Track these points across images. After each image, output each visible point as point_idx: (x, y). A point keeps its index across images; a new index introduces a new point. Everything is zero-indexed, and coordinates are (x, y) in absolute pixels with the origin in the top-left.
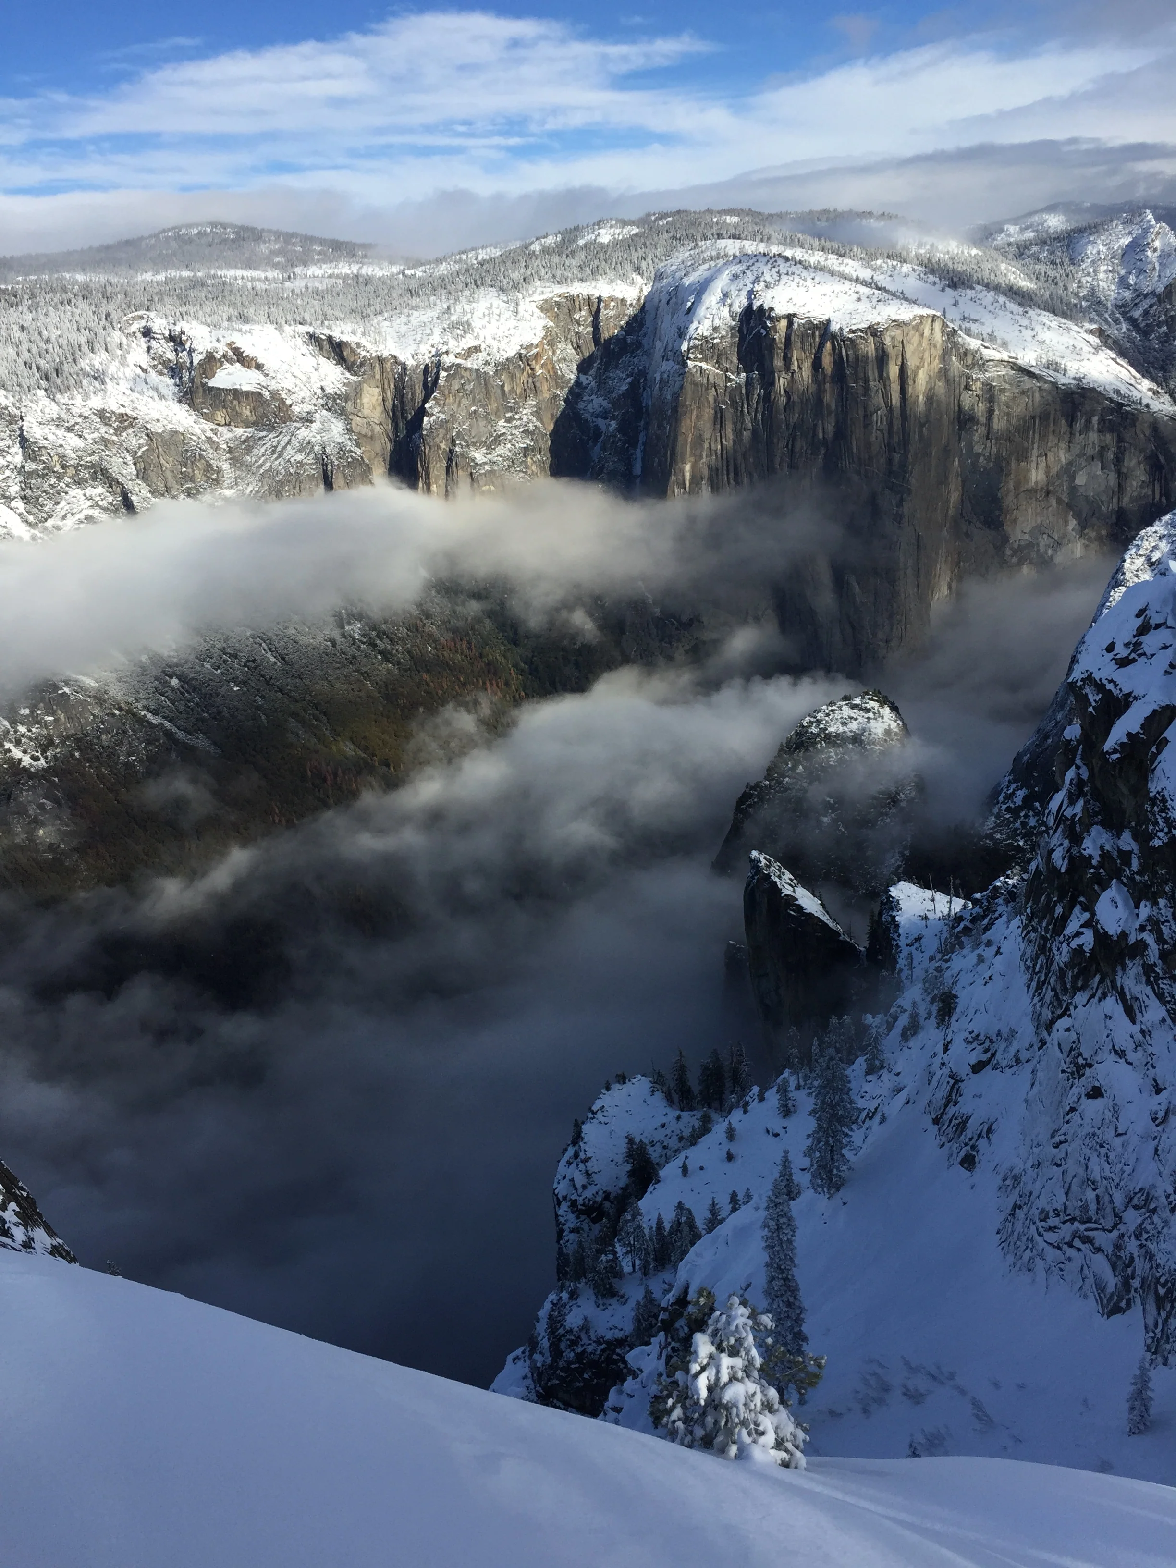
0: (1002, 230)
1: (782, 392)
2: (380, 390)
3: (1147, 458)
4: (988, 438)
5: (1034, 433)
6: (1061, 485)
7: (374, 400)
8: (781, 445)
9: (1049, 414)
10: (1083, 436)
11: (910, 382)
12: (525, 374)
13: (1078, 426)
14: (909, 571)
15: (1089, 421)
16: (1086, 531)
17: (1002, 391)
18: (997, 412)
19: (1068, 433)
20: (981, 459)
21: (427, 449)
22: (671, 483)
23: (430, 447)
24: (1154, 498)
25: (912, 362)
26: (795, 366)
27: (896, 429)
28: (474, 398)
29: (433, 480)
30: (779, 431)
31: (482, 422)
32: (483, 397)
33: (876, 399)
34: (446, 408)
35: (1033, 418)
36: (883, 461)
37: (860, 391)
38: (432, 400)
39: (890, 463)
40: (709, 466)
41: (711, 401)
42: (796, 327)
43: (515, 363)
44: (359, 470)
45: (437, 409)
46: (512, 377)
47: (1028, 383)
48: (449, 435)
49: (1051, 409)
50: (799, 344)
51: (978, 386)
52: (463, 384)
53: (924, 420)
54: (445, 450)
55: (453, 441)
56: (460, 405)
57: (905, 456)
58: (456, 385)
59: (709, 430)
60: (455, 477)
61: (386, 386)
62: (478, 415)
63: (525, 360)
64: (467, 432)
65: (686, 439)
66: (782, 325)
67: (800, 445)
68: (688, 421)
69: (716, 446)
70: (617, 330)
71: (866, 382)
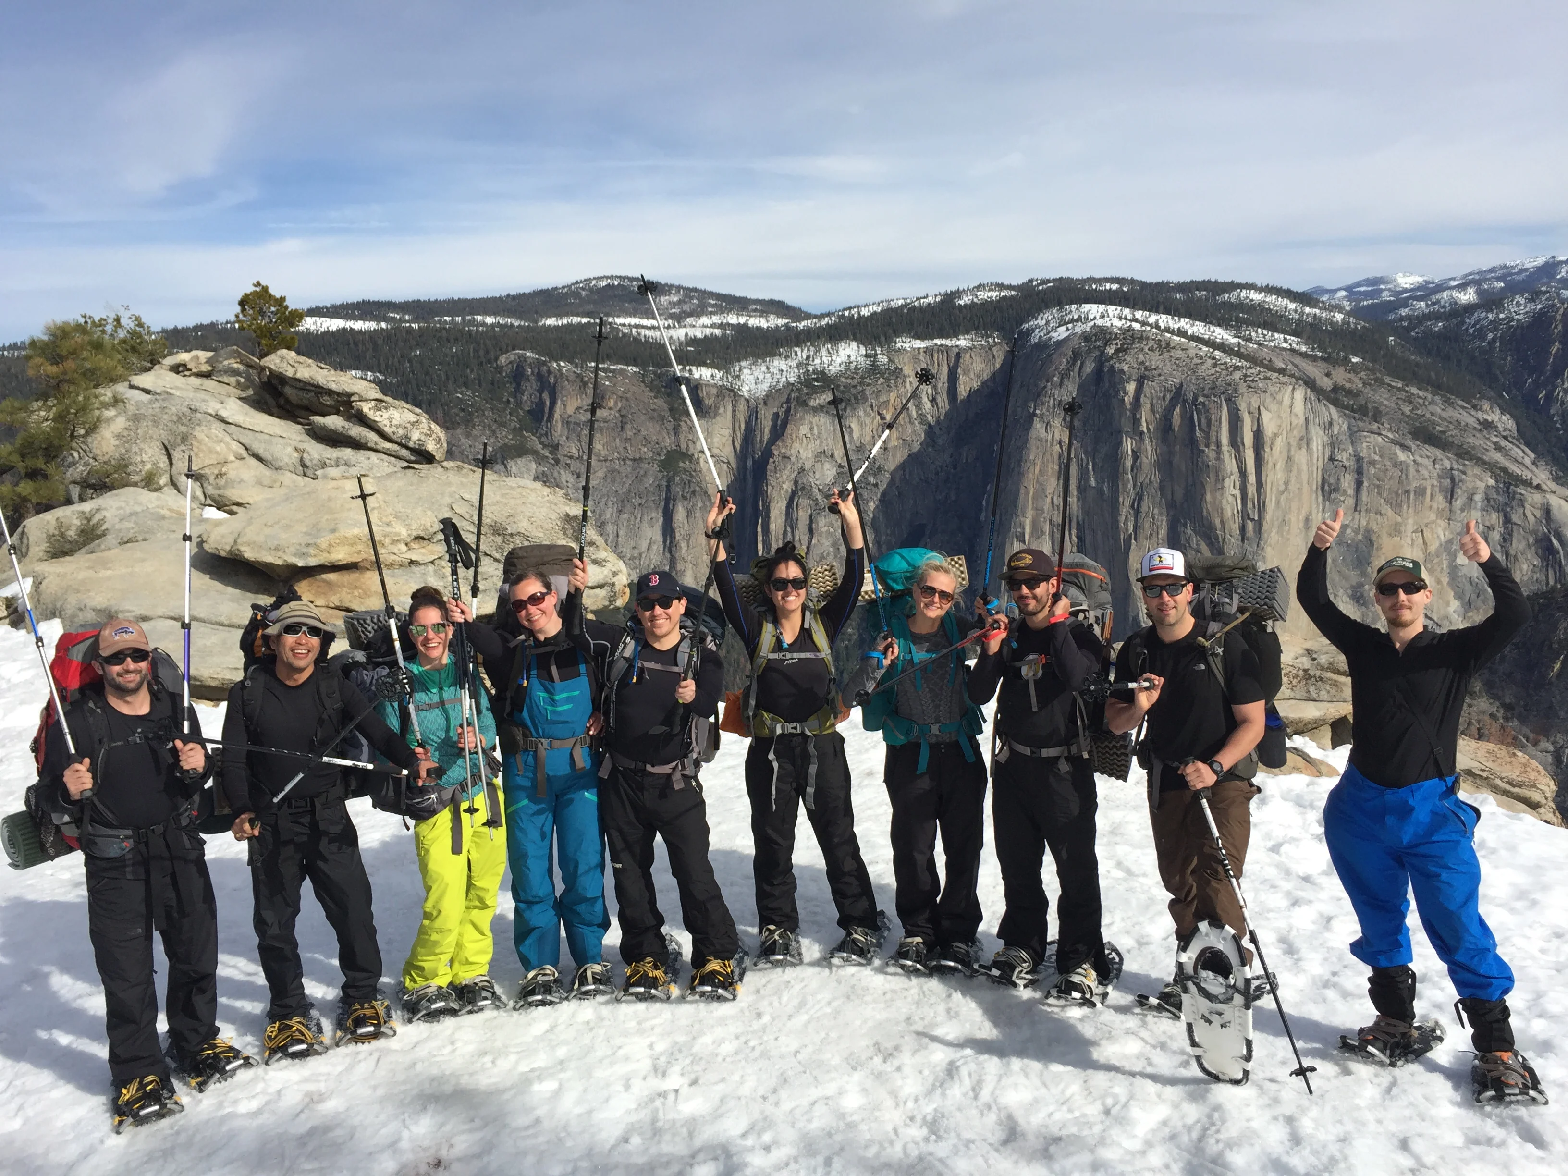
1: (1130, 452)
2: (731, 431)
3: (1538, 541)
4: (1355, 510)
5: (1408, 507)
6: (1440, 563)
7: (724, 440)
8: (1127, 504)
9: (1425, 489)
10: (1465, 514)
11: (1267, 449)
12: (876, 422)
13: (1458, 503)
15: (1471, 499)
16: (1470, 614)
17: (1372, 463)
18: (1366, 484)
19: (1447, 509)
20: (1349, 531)
21: (770, 488)
22: (1009, 535)
23: (773, 487)
24: (1548, 584)
25: (1268, 430)
26: (1143, 427)
27: (1250, 495)
28: (821, 442)
29: (773, 518)
30: (1125, 491)
31: (827, 466)
32: (830, 442)
33: (1230, 465)
34: (793, 451)
35: (1407, 492)
36: (1235, 527)
37: (1212, 455)
38: (779, 443)
39: (1243, 529)
40: (1050, 521)
41: (1056, 457)
42: (1146, 389)
43: (865, 411)
44: (700, 505)
45: (783, 450)
46: (861, 425)
47: (1402, 456)
48: (793, 476)
49: (1428, 484)
50: (1148, 406)
51: (1344, 457)
52: (811, 429)
53: (1282, 488)
54: (787, 491)
55: (796, 483)
56: (806, 449)
57: (1259, 524)
58: (804, 430)
59: (1053, 485)
60: (794, 518)
61: (737, 428)
62: (823, 458)
63: (876, 409)
64: (811, 474)
65: (1027, 494)
66: (1131, 387)
67: (1147, 505)
68: (1031, 475)
69: (1058, 501)
70: (976, 385)
71: (1219, 445)
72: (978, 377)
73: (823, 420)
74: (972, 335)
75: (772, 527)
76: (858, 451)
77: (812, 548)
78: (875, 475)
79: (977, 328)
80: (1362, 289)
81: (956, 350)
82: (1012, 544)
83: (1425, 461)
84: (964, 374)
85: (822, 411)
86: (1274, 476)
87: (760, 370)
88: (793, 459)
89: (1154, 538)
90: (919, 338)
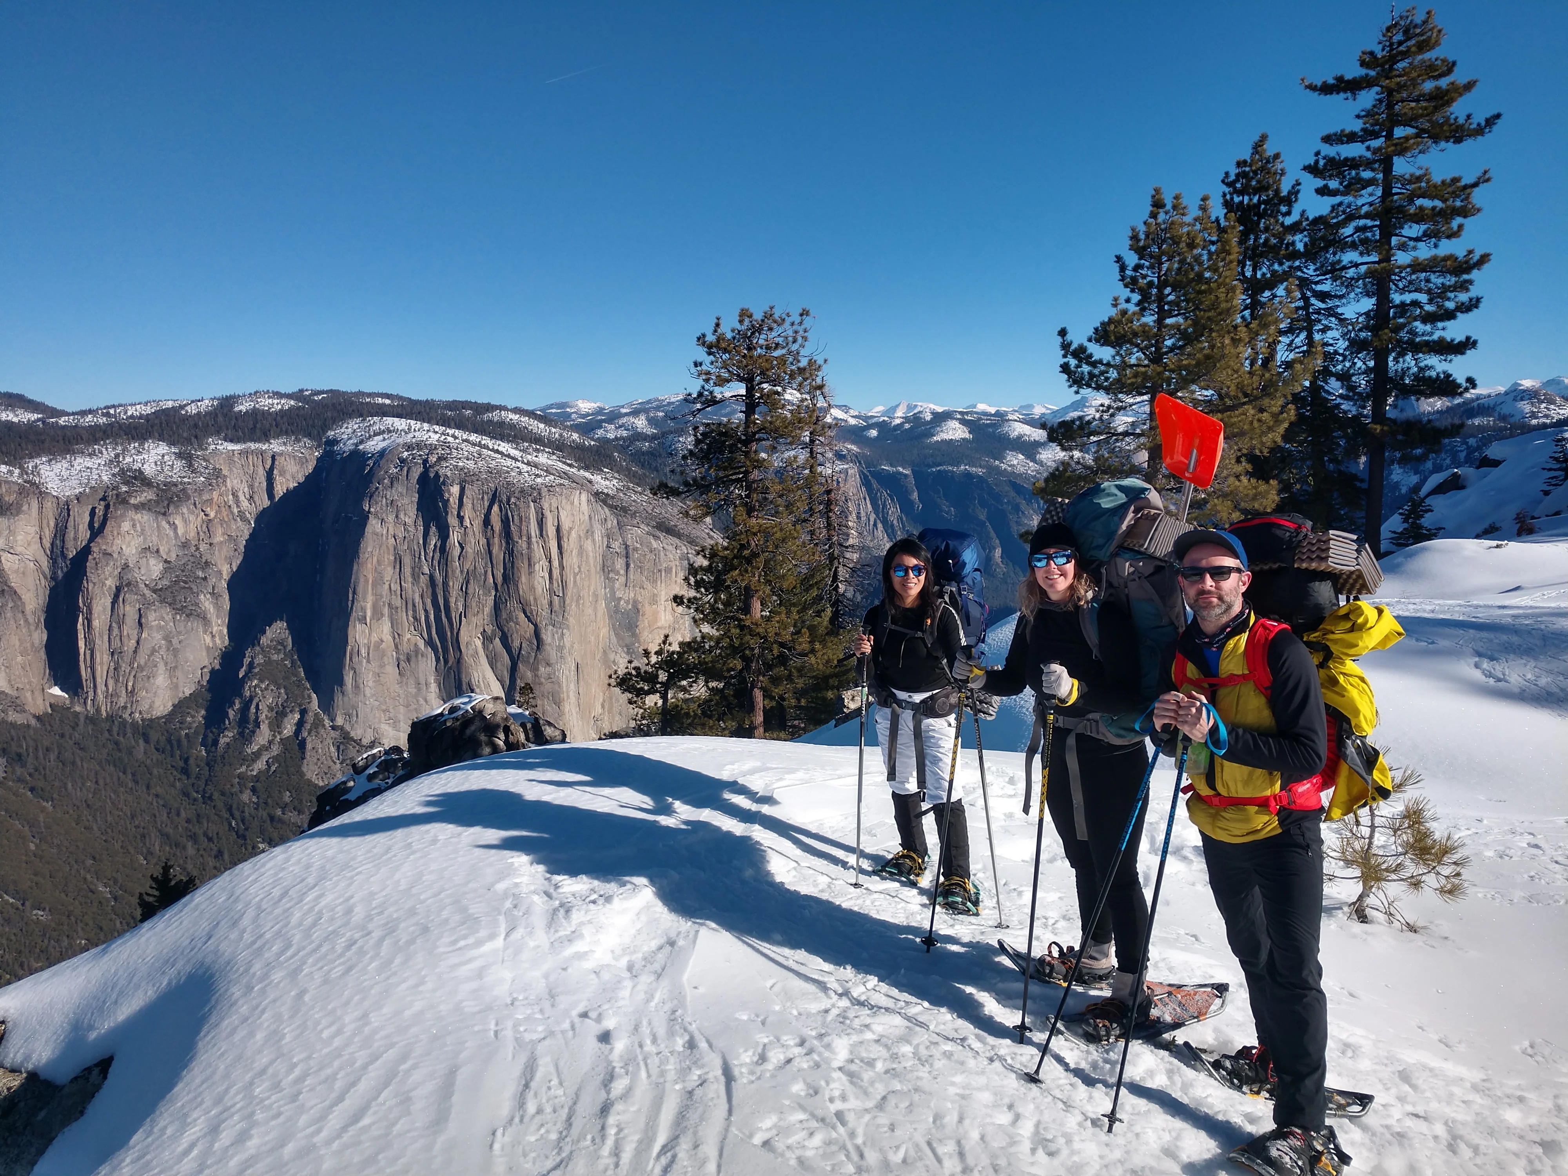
0: (600, 427)
1: (456, 544)
2: (37, 529)
4: (626, 586)
5: (661, 582)
6: (684, 623)
7: (30, 537)
8: (456, 587)
9: (671, 568)
11: (566, 540)
12: (199, 519)
14: (571, 694)
17: (636, 549)
18: (632, 565)
20: (622, 602)
21: (91, 586)
22: (352, 619)
23: (94, 584)
25: (566, 524)
26: (467, 522)
27: (555, 577)
28: (145, 539)
29: (95, 615)
30: (453, 576)
31: (152, 562)
32: (155, 538)
33: (538, 552)
34: (114, 548)
35: (660, 571)
36: (545, 602)
37: (525, 545)
38: (98, 539)
39: (551, 604)
40: (389, 604)
41: (392, 549)
42: (468, 492)
43: (188, 509)
44: (10, 604)
45: (104, 547)
46: (185, 521)
47: (655, 544)
48: (116, 573)
49: (673, 564)
50: (470, 505)
51: (616, 545)
52: (134, 526)
53: (577, 570)
54: (110, 587)
55: (120, 578)
56: (129, 545)
57: (563, 599)
58: (126, 526)
59: (389, 573)
60: (121, 612)
61: (45, 525)
62: (148, 554)
63: (199, 506)
64: (136, 570)
65: (367, 581)
66: (455, 490)
67: (474, 588)
68: (369, 565)
69: (396, 587)
70: (292, 485)
71: (529, 538)
72: (294, 478)
73: (146, 518)
74: (283, 439)
75: (96, 623)
76: (184, 547)
77: (141, 643)
78: (203, 569)
79: (287, 433)
80: (554, 411)
81: (270, 454)
82: (355, 627)
83: (670, 548)
84: (281, 475)
85: (144, 509)
86: (572, 560)
87: (61, 466)
88: (115, 555)
89: (480, 615)
90: (231, 441)
